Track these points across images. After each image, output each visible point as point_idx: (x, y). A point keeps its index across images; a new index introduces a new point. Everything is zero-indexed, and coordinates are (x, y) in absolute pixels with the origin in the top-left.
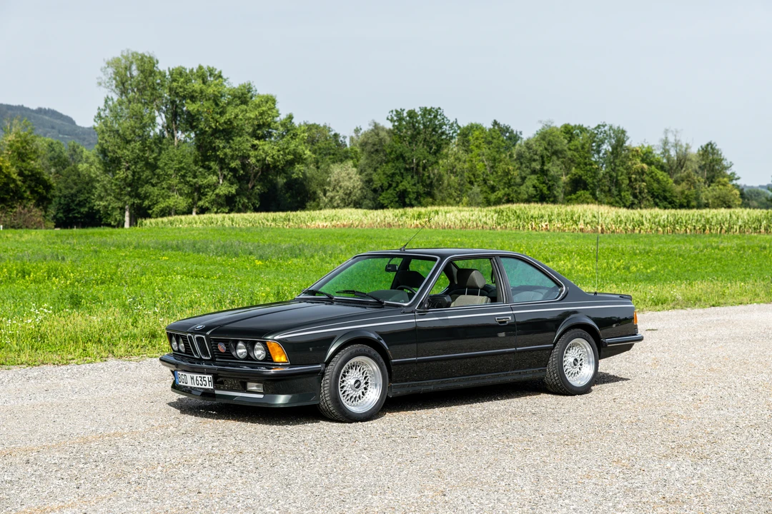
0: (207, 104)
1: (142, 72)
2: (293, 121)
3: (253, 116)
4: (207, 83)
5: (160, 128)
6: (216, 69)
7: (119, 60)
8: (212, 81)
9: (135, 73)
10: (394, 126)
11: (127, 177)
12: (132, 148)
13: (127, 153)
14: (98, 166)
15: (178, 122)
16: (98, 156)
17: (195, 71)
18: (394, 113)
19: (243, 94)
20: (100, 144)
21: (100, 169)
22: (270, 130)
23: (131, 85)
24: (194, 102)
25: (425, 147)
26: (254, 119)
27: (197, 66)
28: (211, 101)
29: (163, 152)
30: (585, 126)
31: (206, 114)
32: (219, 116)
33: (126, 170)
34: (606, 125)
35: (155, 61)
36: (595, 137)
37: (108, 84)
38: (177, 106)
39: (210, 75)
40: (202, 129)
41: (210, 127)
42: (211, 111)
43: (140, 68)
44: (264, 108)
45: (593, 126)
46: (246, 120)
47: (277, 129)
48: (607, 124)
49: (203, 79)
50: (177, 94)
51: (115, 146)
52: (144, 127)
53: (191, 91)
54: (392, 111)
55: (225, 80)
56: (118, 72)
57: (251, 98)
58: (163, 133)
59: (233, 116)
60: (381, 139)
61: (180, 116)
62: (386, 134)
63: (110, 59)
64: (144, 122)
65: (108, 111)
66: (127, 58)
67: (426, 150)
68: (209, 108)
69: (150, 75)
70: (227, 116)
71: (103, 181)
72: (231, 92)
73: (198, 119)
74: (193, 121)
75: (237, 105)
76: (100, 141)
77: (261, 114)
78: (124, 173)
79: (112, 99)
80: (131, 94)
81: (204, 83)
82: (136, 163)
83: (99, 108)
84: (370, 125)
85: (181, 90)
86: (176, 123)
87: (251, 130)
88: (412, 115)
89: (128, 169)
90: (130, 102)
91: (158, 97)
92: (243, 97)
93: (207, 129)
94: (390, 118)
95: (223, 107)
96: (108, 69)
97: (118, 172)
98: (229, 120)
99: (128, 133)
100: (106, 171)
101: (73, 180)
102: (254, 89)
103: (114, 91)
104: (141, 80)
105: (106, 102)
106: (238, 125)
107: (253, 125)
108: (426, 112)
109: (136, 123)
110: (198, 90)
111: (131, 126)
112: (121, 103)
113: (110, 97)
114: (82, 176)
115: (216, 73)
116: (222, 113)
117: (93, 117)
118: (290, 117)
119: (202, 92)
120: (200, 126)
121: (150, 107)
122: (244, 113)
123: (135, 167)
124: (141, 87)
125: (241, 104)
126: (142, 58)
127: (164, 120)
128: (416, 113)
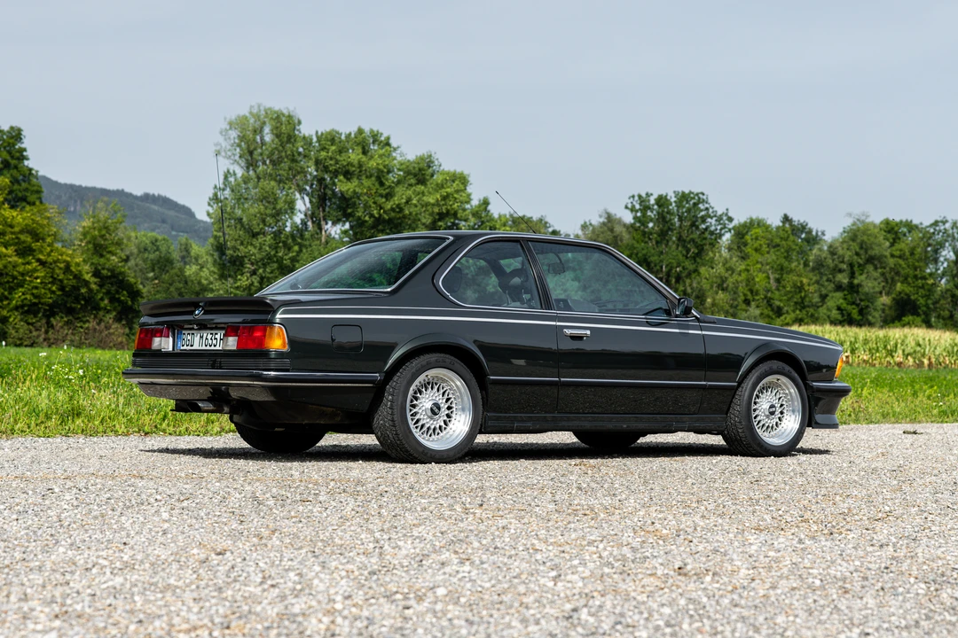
0: (367, 183)
1: (278, 136)
2: (489, 208)
3: (432, 201)
4: (370, 154)
5: (302, 216)
6: (382, 134)
7: (245, 118)
8: (376, 151)
9: (268, 138)
10: (635, 218)
11: (252, 284)
12: (260, 244)
13: (253, 250)
14: (212, 269)
15: (327, 209)
16: (212, 255)
17: (353, 136)
18: (636, 198)
19: (420, 170)
20: (216, 237)
21: (214, 273)
22: (457, 221)
23: (261, 154)
24: (348, 179)
25: (680, 248)
26: (433, 205)
27: (356, 129)
28: (373, 179)
29: (304, 250)
30: (915, 222)
31: (366, 197)
32: (384, 200)
33: (251, 275)
34: (947, 221)
35: (296, 121)
36: (930, 238)
37: (229, 153)
38: (326, 187)
39: (374, 143)
40: (359, 218)
41: (372, 216)
42: (373, 192)
43: (275, 132)
44: (448, 190)
45: (927, 223)
46: (423, 206)
47: (466, 220)
48: (949, 218)
49: (363, 148)
50: (326, 169)
51: (236, 240)
52: (277, 214)
53: (345, 163)
54: (633, 197)
55: (395, 149)
56: (244, 136)
57: (432, 176)
58: (306, 224)
59: (404, 201)
60: (615, 237)
61: (330, 199)
62: (624, 230)
63: (233, 118)
64: (278, 207)
65: (227, 192)
66: (257, 117)
67: (681, 252)
68: (369, 189)
69: (289, 141)
70: (396, 200)
71: (218, 290)
72: (404, 166)
73: (354, 204)
74: (347, 206)
75: (411, 185)
76: (215, 233)
77: (445, 198)
78: (247, 279)
79: (235, 174)
80: (261, 168)
81: (365, 153)
82: (265, 265)
83: (216, 187)
84: (600, 216)
85: (332, 162)
86: (324, 211)
87: (429, 221)
88: (662, 202)
89: (254, 273)
90: (259, 178)
91: (299, 173)
92: (421, 173)
93: (367, 218)
94: (630, 206)
95: (390, 186)
96: (230, 132)
97: (239, 277)
98: (398, 206)
99: (254, 222)
100: (223, 277)
101: (177, 289)
102: (436, 163)
103: (238, 163)
104: (276, 148)
105: (226, 178)
106: (411, 214)
107: (432, 214)
108: (683, 198)
109: (266, 208)
110: (356, 162)
111: (259, 212)
112: (246, 180)
113: (231, 171)
114: (190, 284)
115: (383, 139)
116: (389, 196)
117: (207, 200)
118: (486, 203)
119: (360, 165)
120: (357, 214)
121: (286, 187)
122: (421, 195)
123: (264, 271)
124: (275, 157)
125: (418, 184)
126: (278, 117)
127: (308, 205)
128: (667, 200)
